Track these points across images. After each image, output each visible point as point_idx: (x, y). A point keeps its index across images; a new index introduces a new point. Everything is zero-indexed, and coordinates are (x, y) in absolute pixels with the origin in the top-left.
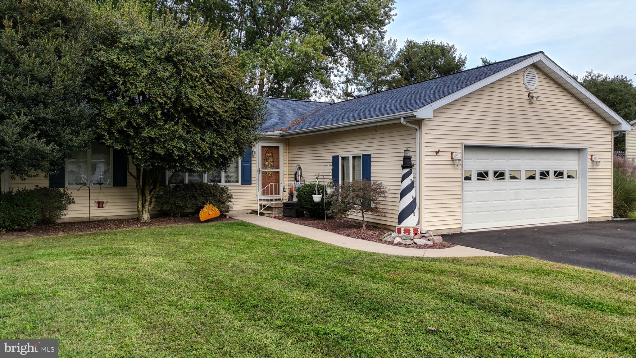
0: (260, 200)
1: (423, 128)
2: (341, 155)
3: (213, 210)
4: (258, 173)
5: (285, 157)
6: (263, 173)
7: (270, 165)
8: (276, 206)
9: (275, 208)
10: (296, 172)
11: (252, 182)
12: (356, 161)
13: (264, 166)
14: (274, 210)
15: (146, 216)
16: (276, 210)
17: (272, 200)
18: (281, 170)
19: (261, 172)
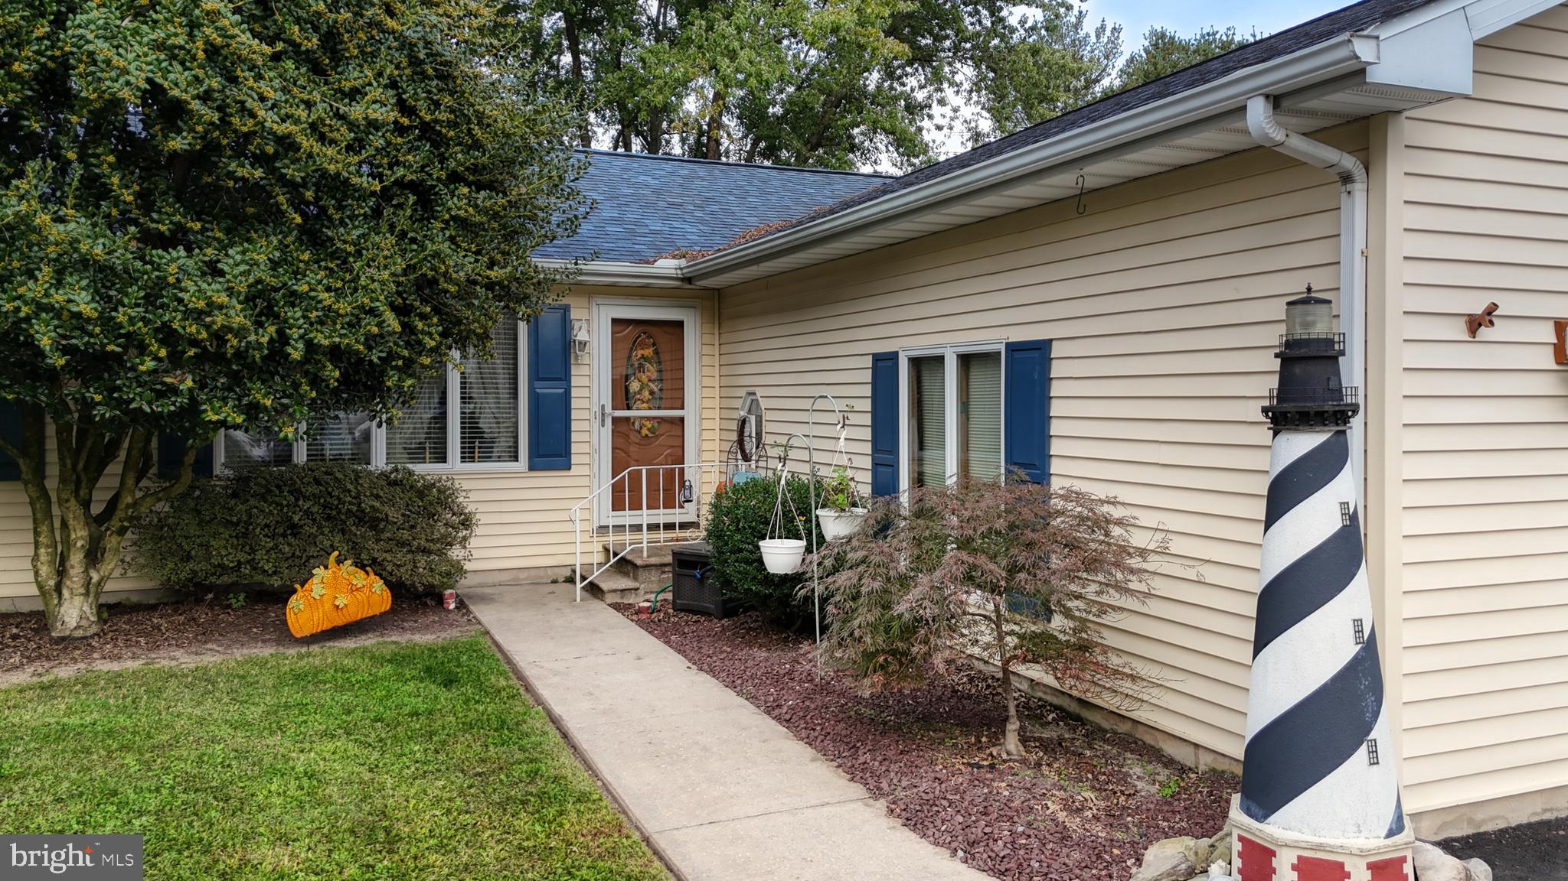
0: (603, 529)
2: (908, 345)
3: (353, 590)
4: (596, 424)
5: (706, 360)
6: (615, 420)
7: (646, 394)
8: (654, 560)
9: (647, 567)
10: (743, 422)
11: (574, 459)
12: (977, 375)
13: (623, 396)
14: (643, 575)
15: (73, 614)
16: (654, 576)
17: (637, 528)
18: (690, 413)
19: (609, 422)
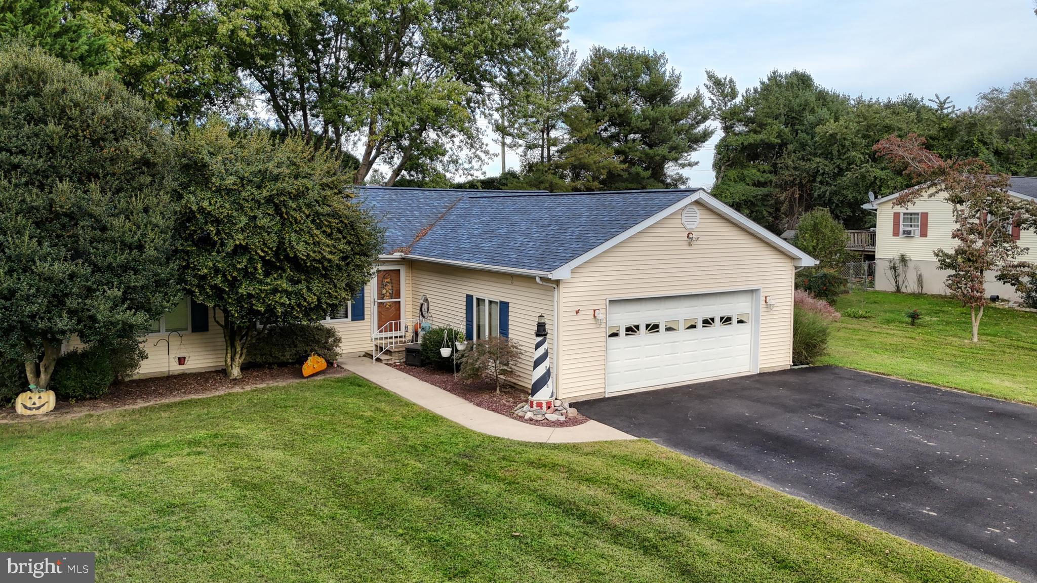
0: (376, 339)
1: (561, 286)
2: (476, 295)
3: (318, 362)
4: (372, 305)
5: (407, 282)
6: (380, 305)
7: (388, 294)
8: (396, 350)
9: (395, 352)
10: (422, 304)
11: (366, 317)
12: (493, 305)
13: (381, 296)
14: (393, 354)
15: (236, 372)
16: (397, 355)
17: (391, 338)
18: (402, 300)
19: (376, 304)
